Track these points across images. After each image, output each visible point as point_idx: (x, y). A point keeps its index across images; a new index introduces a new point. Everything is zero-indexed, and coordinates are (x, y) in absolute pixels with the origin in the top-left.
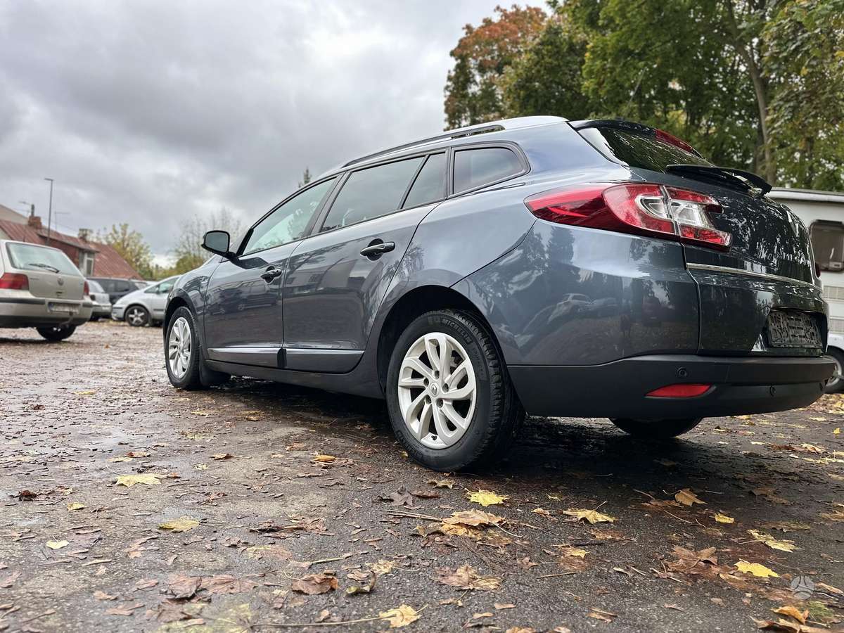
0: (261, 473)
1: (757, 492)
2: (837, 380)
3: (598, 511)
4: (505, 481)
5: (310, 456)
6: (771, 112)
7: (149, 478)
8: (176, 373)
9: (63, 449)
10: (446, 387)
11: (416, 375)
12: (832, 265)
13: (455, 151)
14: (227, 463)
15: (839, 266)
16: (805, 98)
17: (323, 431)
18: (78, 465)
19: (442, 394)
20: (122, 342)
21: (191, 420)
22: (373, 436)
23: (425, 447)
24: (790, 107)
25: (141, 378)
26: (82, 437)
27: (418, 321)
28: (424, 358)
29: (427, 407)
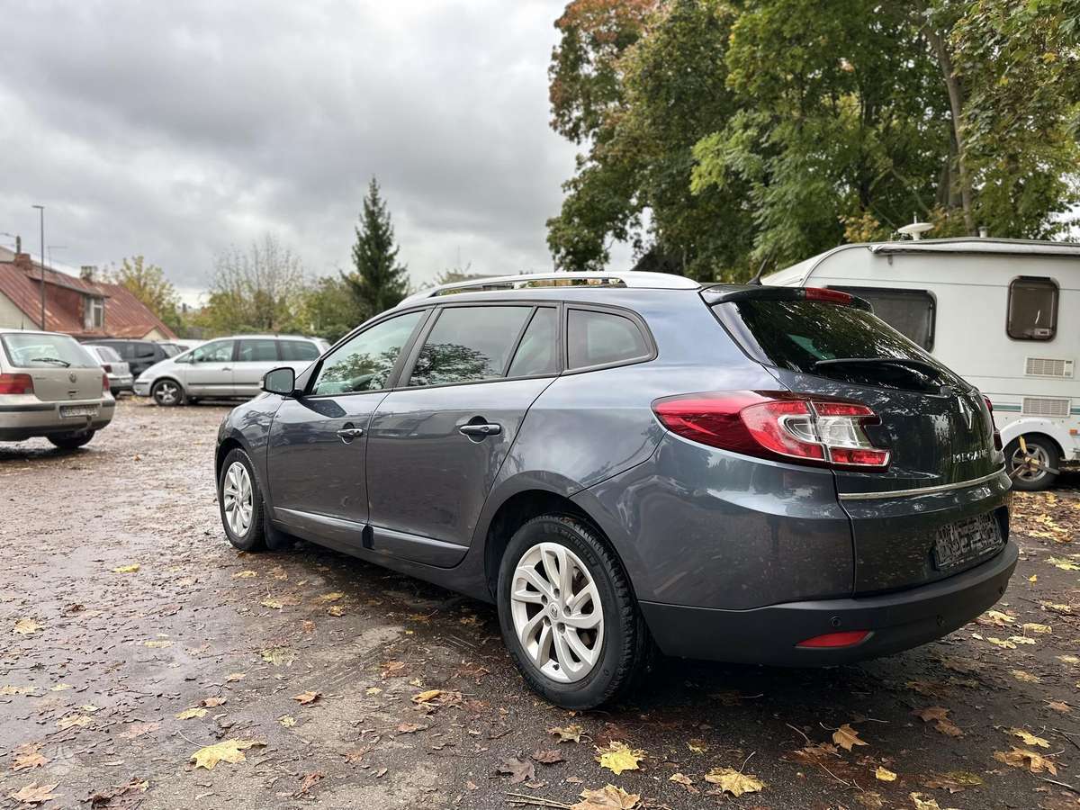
0: (358, 730)
1: (926, 718)
2: (1043, 474)
3: (744, 773)
4: (639, 721)
5: (411, 689)
6: (965, 121)
7: (229, 750)
8: (235, 530)
9: (121, 695)
10: (568, 609)
11: (530, 588)
12: (1038, 332)
13: (569, 309)
14: (315, 712)
15: (1046, 333)
16: (1007, 105)
17: (424, 632)
18: (146, 728)
19: (564, 617)
20: (154, 444)
21: (264, 619)
22: (483, 636)
23: (546, 677)
24: (987, 117)
25: (191, 527)
26: (141, 668)
27: (532, 524)
28: (540, 568)
29: (546, 630)
